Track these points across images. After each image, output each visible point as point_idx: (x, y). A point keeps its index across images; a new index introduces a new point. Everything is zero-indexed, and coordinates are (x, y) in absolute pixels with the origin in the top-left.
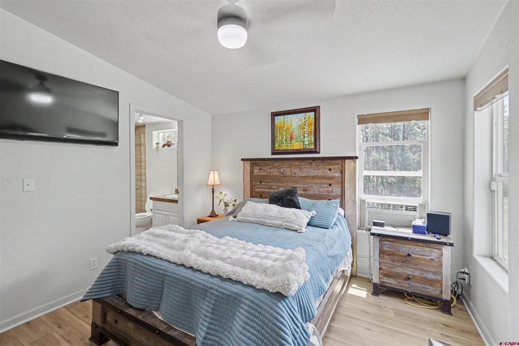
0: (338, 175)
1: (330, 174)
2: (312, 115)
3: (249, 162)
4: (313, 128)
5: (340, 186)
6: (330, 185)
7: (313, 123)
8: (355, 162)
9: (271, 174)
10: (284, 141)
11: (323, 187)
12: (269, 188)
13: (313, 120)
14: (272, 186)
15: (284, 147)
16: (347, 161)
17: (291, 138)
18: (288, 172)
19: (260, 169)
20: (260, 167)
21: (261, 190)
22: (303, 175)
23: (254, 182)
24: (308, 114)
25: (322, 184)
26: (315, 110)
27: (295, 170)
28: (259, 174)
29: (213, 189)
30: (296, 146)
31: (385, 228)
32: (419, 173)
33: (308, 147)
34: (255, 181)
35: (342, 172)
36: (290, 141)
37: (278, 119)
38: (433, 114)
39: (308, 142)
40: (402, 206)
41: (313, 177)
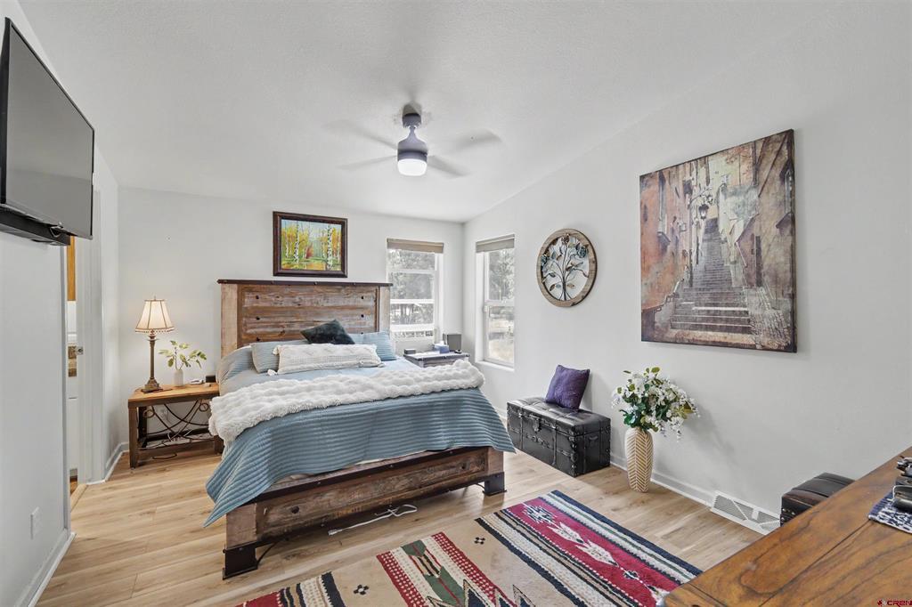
0: (372, 303)
1: (362, 303)
2: (338, 227)
3: (235, 286)
4: (339, 244)
5: (374, 316)
6: (362, 316)
7: (340, 238)
8: (389, 289)
9: (278, 305)
10: (297, 258)
11: (353, 320)
12: (274, 326)
13: (340, 235)
14: (280, 322)
15: (296, 266)
16: (381, 288)
17: (308, 256)
18: (307, 302)
19: (257, 298)
20: (257, 294)
21: (261, 330)
22: (330, 304)
23: (244, 319)
24: (332, 225)
25: (352, 315)
26: (342, 223)
27: (319, 299)
28: (255, 305)
29: (152, 337)
30: (317, 265)
31: (417, 354)
32: (431, 301)
33: (332, 269)
34: (246, 317)
35: (376, 300)
36: (307, 258)
37: (286, 225)
38: (446, 249)
39: (333, 262)
40: (422, 333)
41: (343, 308)
